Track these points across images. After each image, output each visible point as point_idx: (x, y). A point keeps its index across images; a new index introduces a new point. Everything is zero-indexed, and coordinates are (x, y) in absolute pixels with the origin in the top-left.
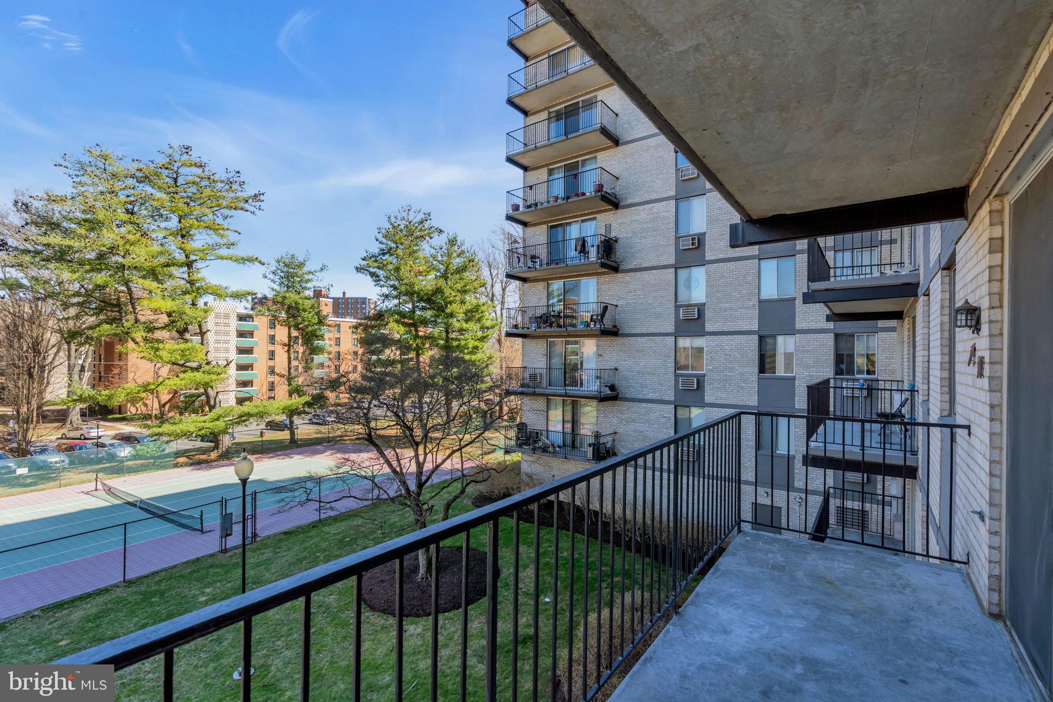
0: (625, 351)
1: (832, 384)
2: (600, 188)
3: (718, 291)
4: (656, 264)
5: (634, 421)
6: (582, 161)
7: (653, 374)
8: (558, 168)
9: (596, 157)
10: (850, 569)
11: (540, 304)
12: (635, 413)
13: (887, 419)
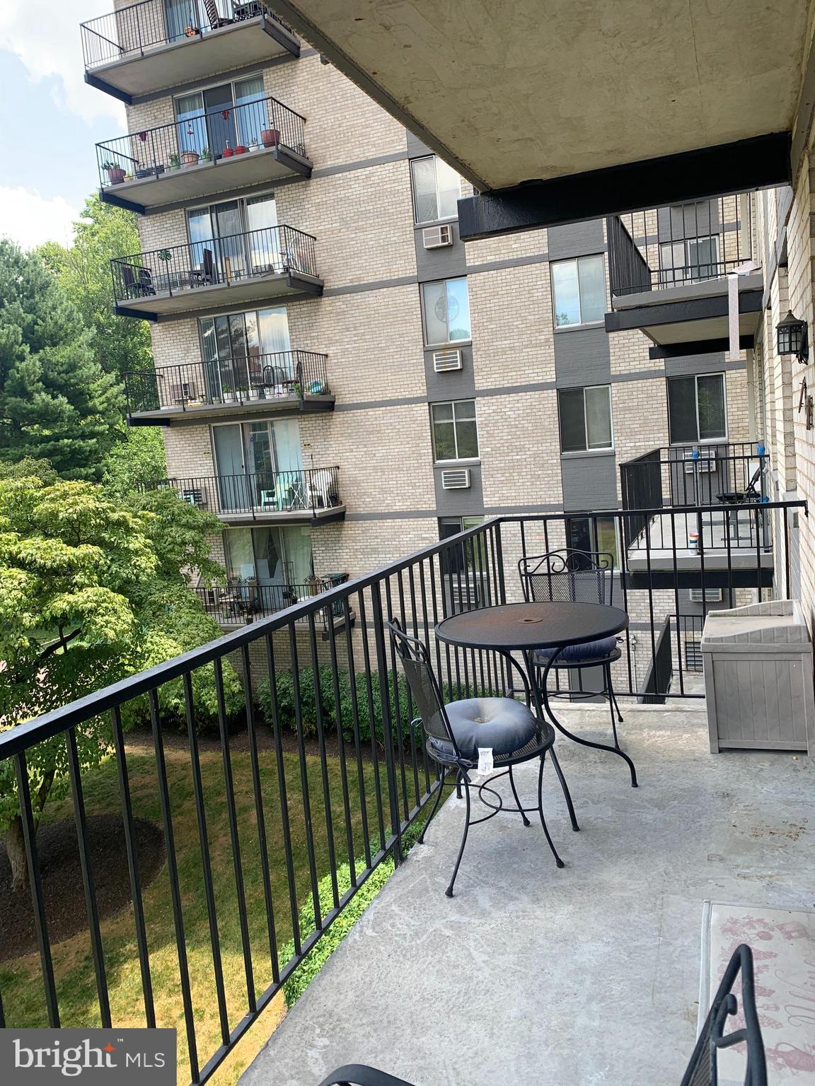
0: (350, 435)
1: (664, 456)
2: (272, 138)
3: (490, 320)
4: (386, 277)
5: (375, 551)
6: (236, 84)
7: (399, 469)
8: (192, 97)
9: (261, 78)
10: (663, 736)
11: (188, 361)
12: (376, 537)
13: (732, 503)
